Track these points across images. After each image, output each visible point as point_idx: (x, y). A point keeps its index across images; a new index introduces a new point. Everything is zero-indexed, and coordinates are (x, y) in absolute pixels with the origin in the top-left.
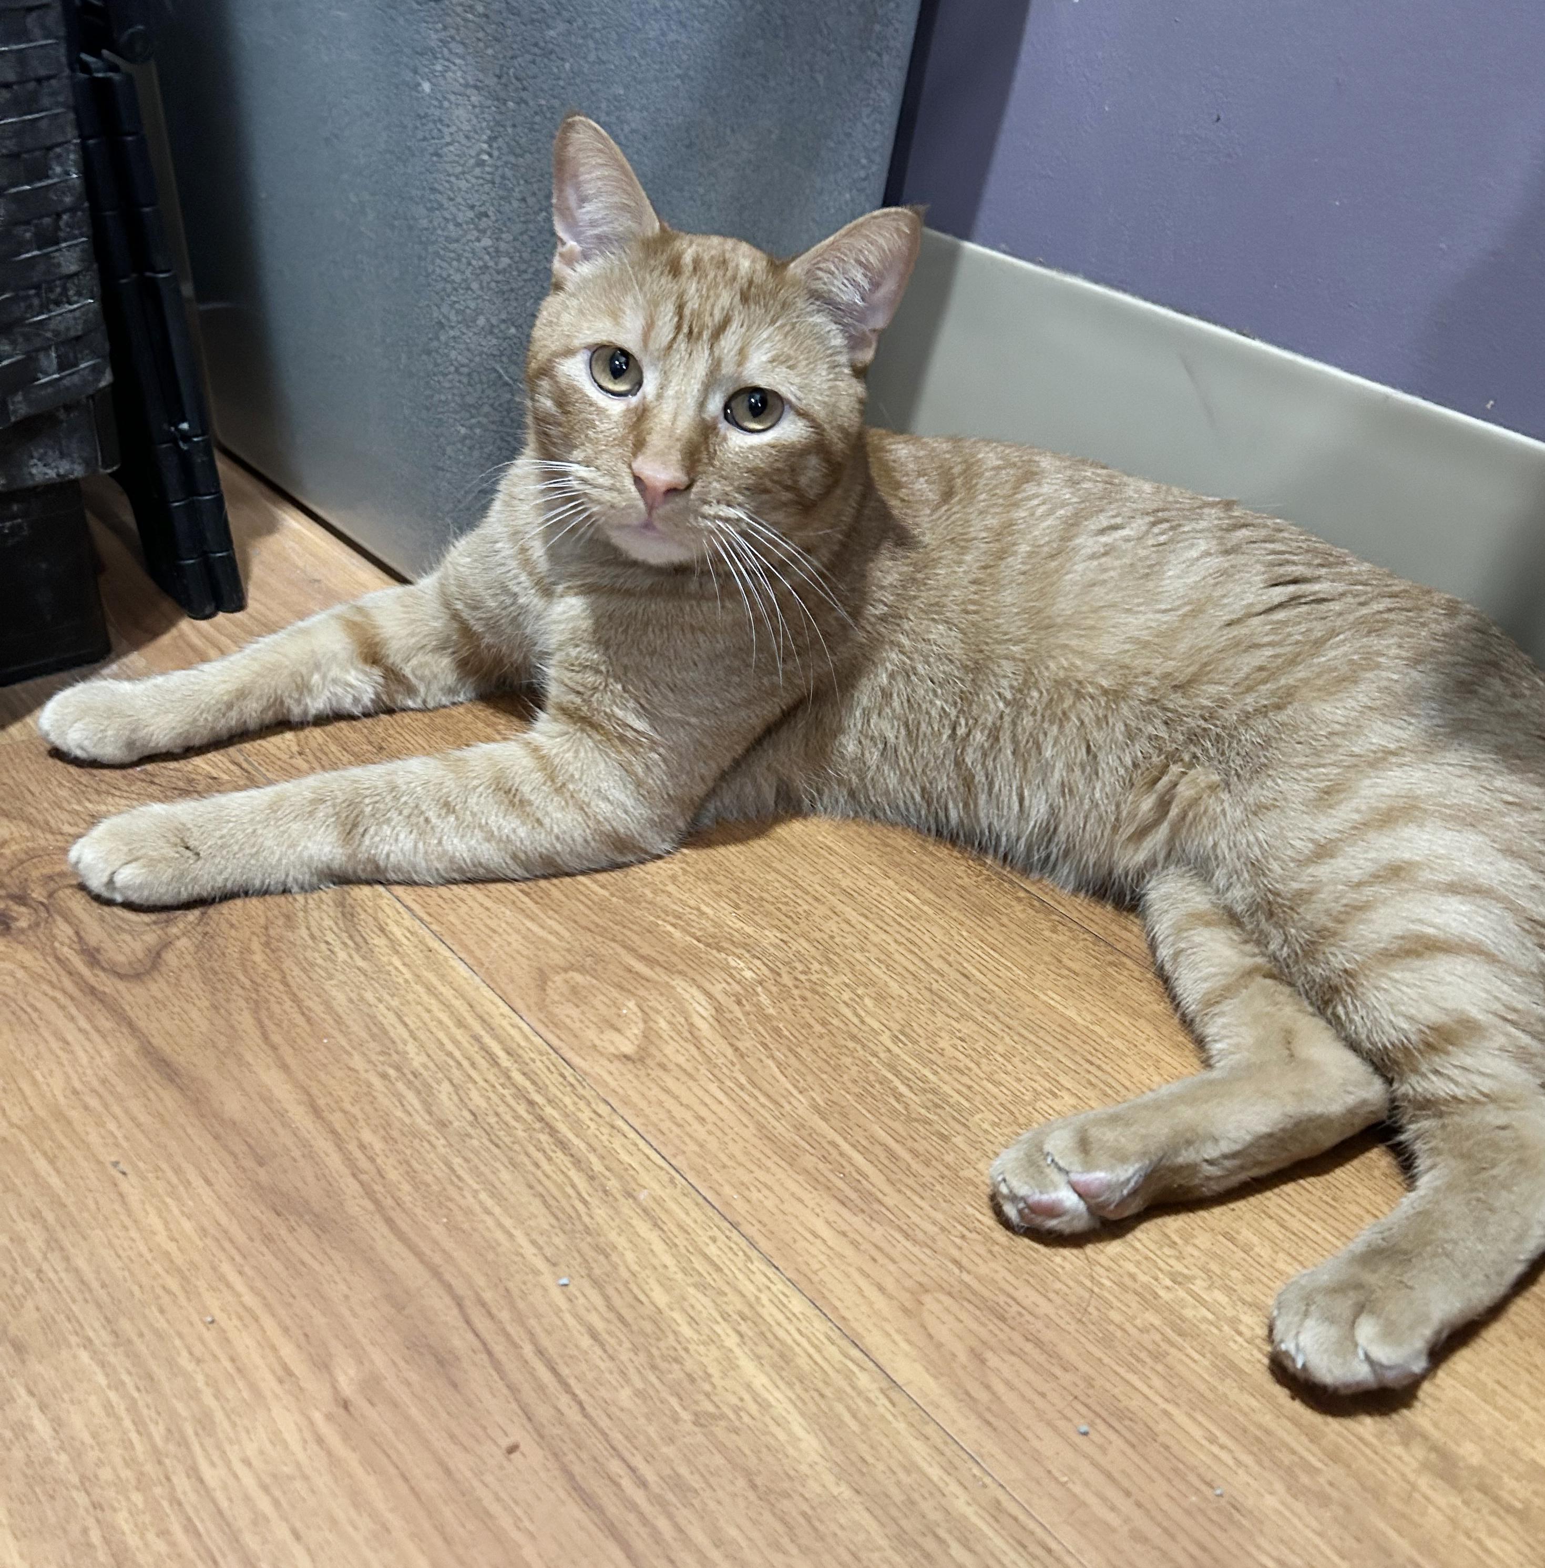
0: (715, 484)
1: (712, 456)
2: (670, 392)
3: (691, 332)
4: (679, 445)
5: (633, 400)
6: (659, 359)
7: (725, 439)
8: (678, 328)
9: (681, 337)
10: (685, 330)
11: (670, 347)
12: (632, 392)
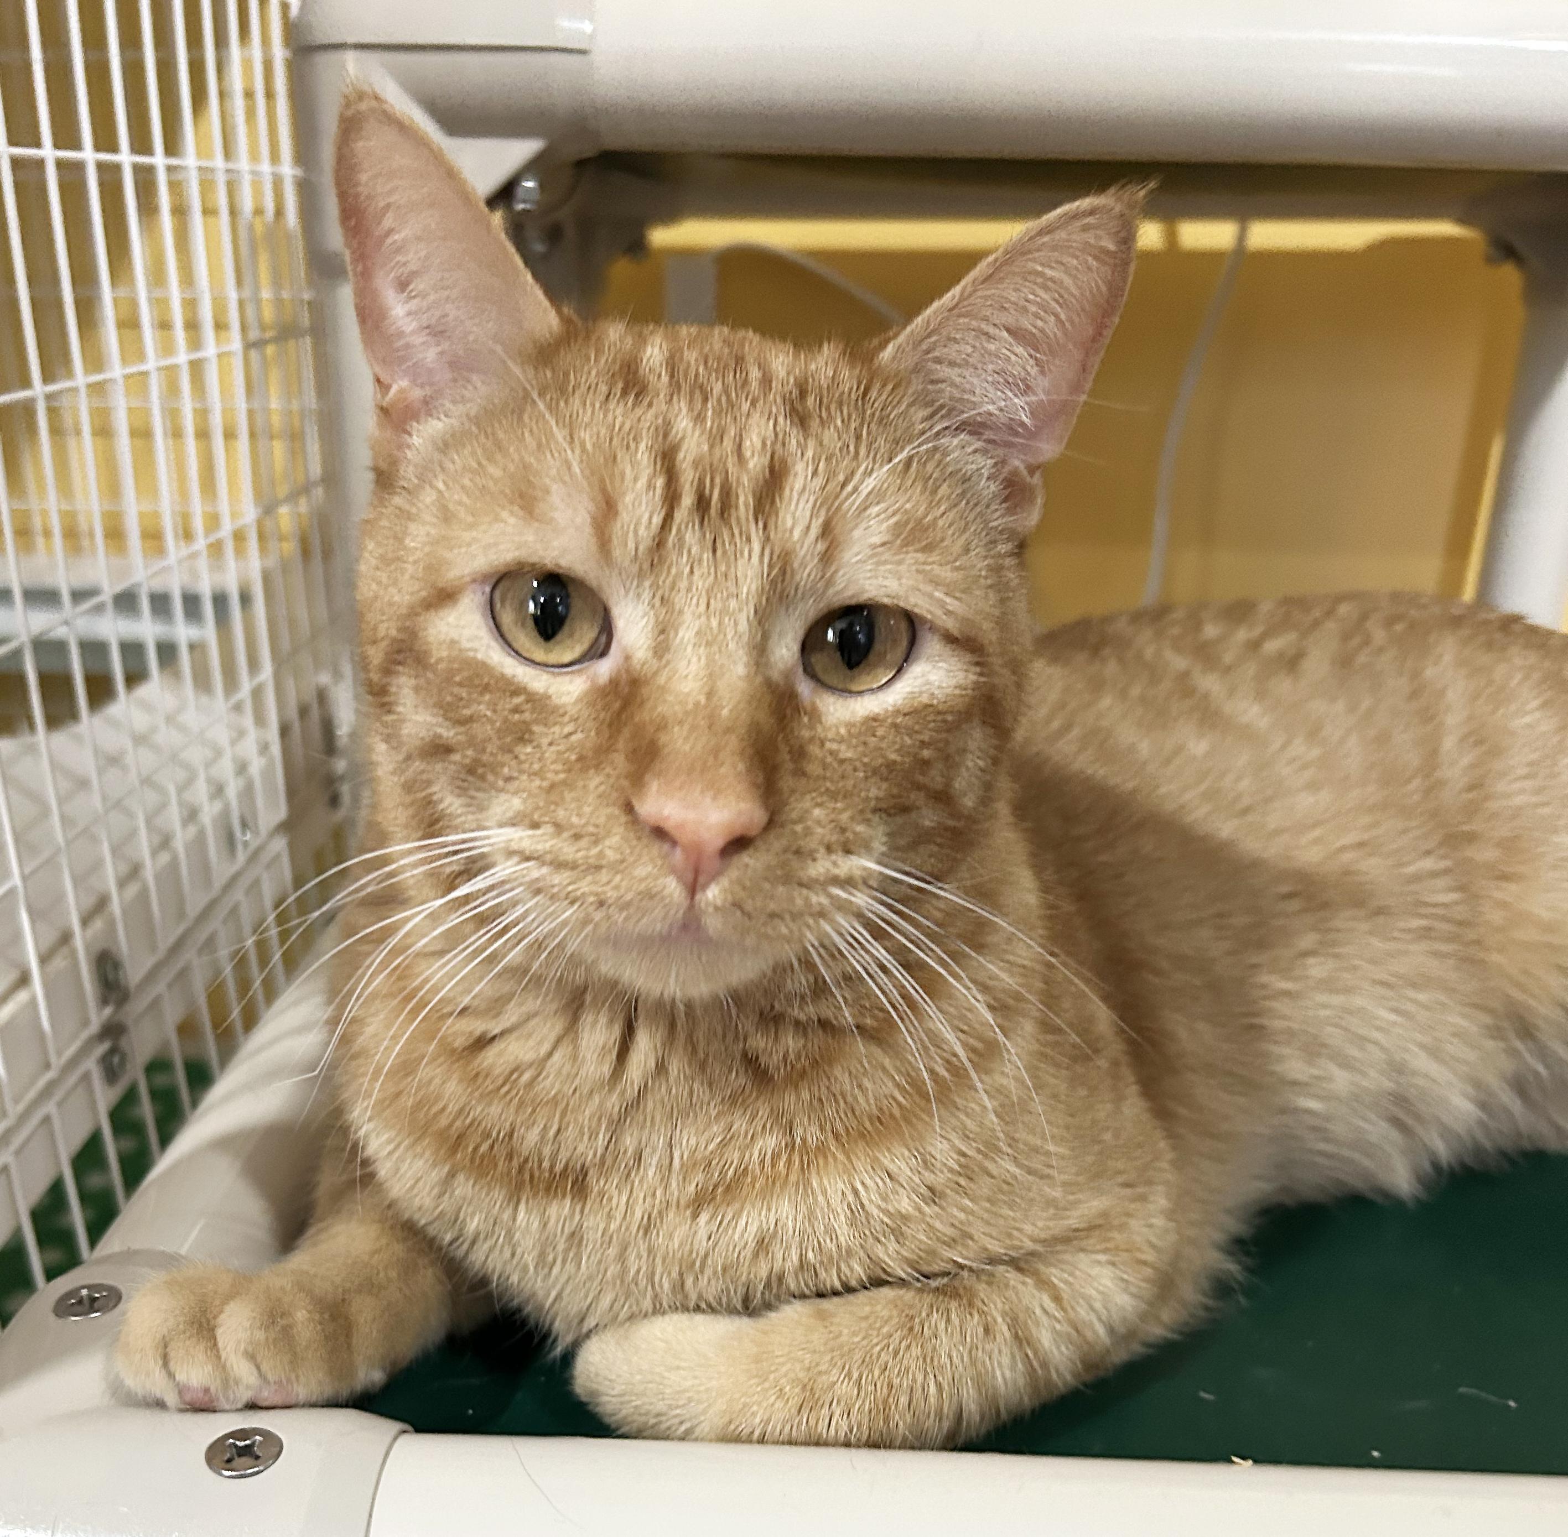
0: (817, 812)
1: (800, 754)
2: (686, 633)
3: (702, 504)
4: (733, 742)
5: (604, 669)
6: (641, 575)
7: (815, 715)
8: (671, 499)
9: (681, 515)
10: (687, 500)
11: (659, 543)
12: (599, 650)
